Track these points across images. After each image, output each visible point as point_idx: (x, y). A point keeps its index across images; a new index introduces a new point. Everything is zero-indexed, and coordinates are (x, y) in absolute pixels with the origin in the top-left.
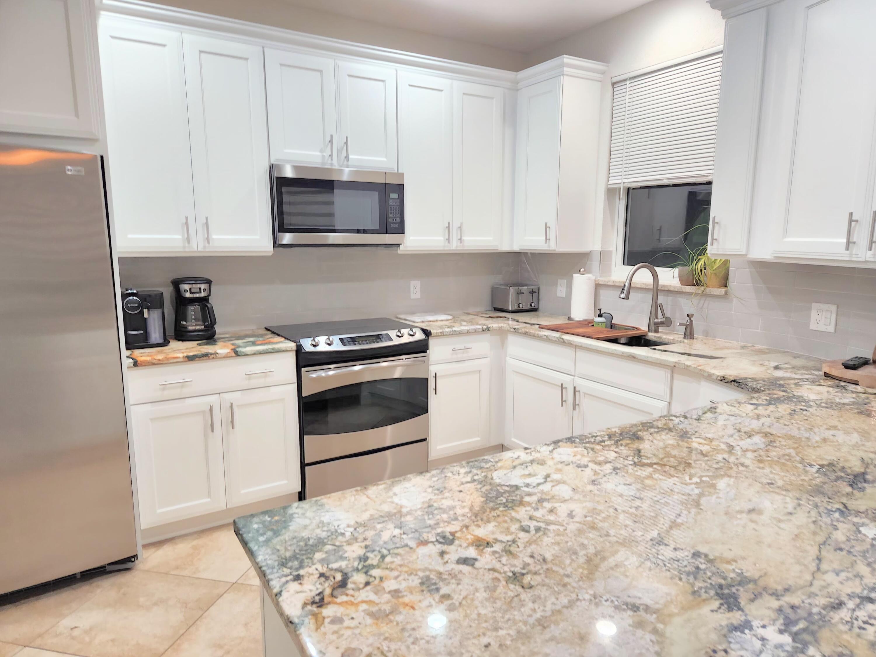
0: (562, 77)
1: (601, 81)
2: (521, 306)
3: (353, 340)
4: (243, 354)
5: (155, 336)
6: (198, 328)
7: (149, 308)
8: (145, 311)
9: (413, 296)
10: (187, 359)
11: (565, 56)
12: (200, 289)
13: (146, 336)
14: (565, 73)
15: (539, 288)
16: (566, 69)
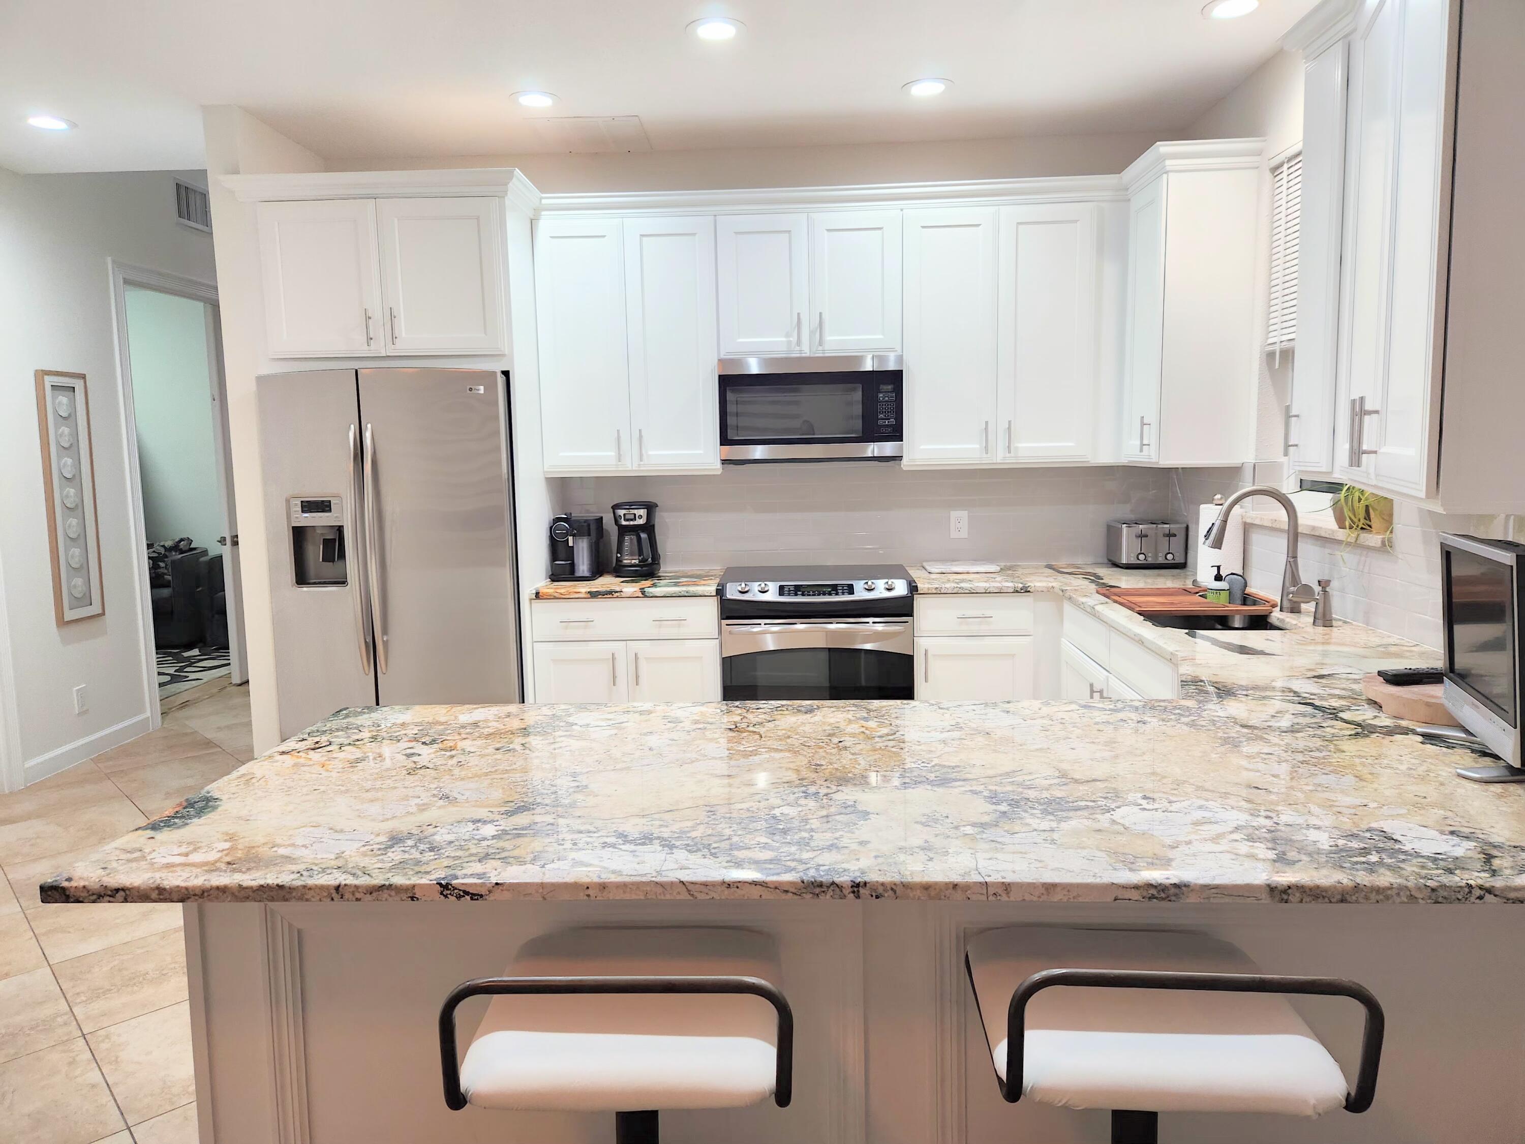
0: (1165, 176)
1: (1257, 168)
2: (1170, 557)
3: (798, 590)
4: (651, 595)
5: (583, 566)
6: (633, 561)
7: (574, 535)
8: (570, 538)
9: (954, 534)
10: (589, 596)
11: (1158, 143)
12: (635, 515)
13: (572, 566)
14: (1168, 168)
15: (1187, 528)
16: (1168, 162)
